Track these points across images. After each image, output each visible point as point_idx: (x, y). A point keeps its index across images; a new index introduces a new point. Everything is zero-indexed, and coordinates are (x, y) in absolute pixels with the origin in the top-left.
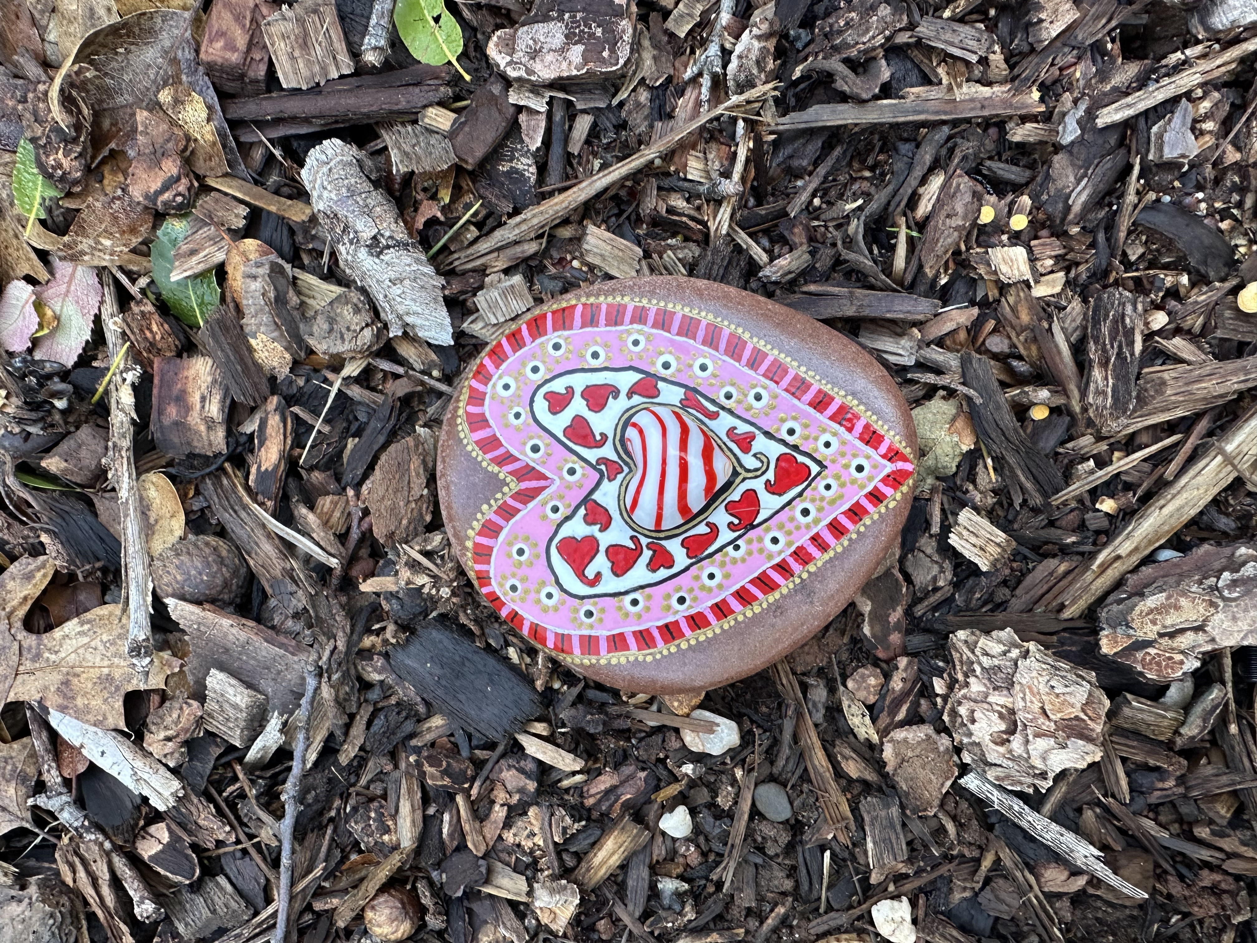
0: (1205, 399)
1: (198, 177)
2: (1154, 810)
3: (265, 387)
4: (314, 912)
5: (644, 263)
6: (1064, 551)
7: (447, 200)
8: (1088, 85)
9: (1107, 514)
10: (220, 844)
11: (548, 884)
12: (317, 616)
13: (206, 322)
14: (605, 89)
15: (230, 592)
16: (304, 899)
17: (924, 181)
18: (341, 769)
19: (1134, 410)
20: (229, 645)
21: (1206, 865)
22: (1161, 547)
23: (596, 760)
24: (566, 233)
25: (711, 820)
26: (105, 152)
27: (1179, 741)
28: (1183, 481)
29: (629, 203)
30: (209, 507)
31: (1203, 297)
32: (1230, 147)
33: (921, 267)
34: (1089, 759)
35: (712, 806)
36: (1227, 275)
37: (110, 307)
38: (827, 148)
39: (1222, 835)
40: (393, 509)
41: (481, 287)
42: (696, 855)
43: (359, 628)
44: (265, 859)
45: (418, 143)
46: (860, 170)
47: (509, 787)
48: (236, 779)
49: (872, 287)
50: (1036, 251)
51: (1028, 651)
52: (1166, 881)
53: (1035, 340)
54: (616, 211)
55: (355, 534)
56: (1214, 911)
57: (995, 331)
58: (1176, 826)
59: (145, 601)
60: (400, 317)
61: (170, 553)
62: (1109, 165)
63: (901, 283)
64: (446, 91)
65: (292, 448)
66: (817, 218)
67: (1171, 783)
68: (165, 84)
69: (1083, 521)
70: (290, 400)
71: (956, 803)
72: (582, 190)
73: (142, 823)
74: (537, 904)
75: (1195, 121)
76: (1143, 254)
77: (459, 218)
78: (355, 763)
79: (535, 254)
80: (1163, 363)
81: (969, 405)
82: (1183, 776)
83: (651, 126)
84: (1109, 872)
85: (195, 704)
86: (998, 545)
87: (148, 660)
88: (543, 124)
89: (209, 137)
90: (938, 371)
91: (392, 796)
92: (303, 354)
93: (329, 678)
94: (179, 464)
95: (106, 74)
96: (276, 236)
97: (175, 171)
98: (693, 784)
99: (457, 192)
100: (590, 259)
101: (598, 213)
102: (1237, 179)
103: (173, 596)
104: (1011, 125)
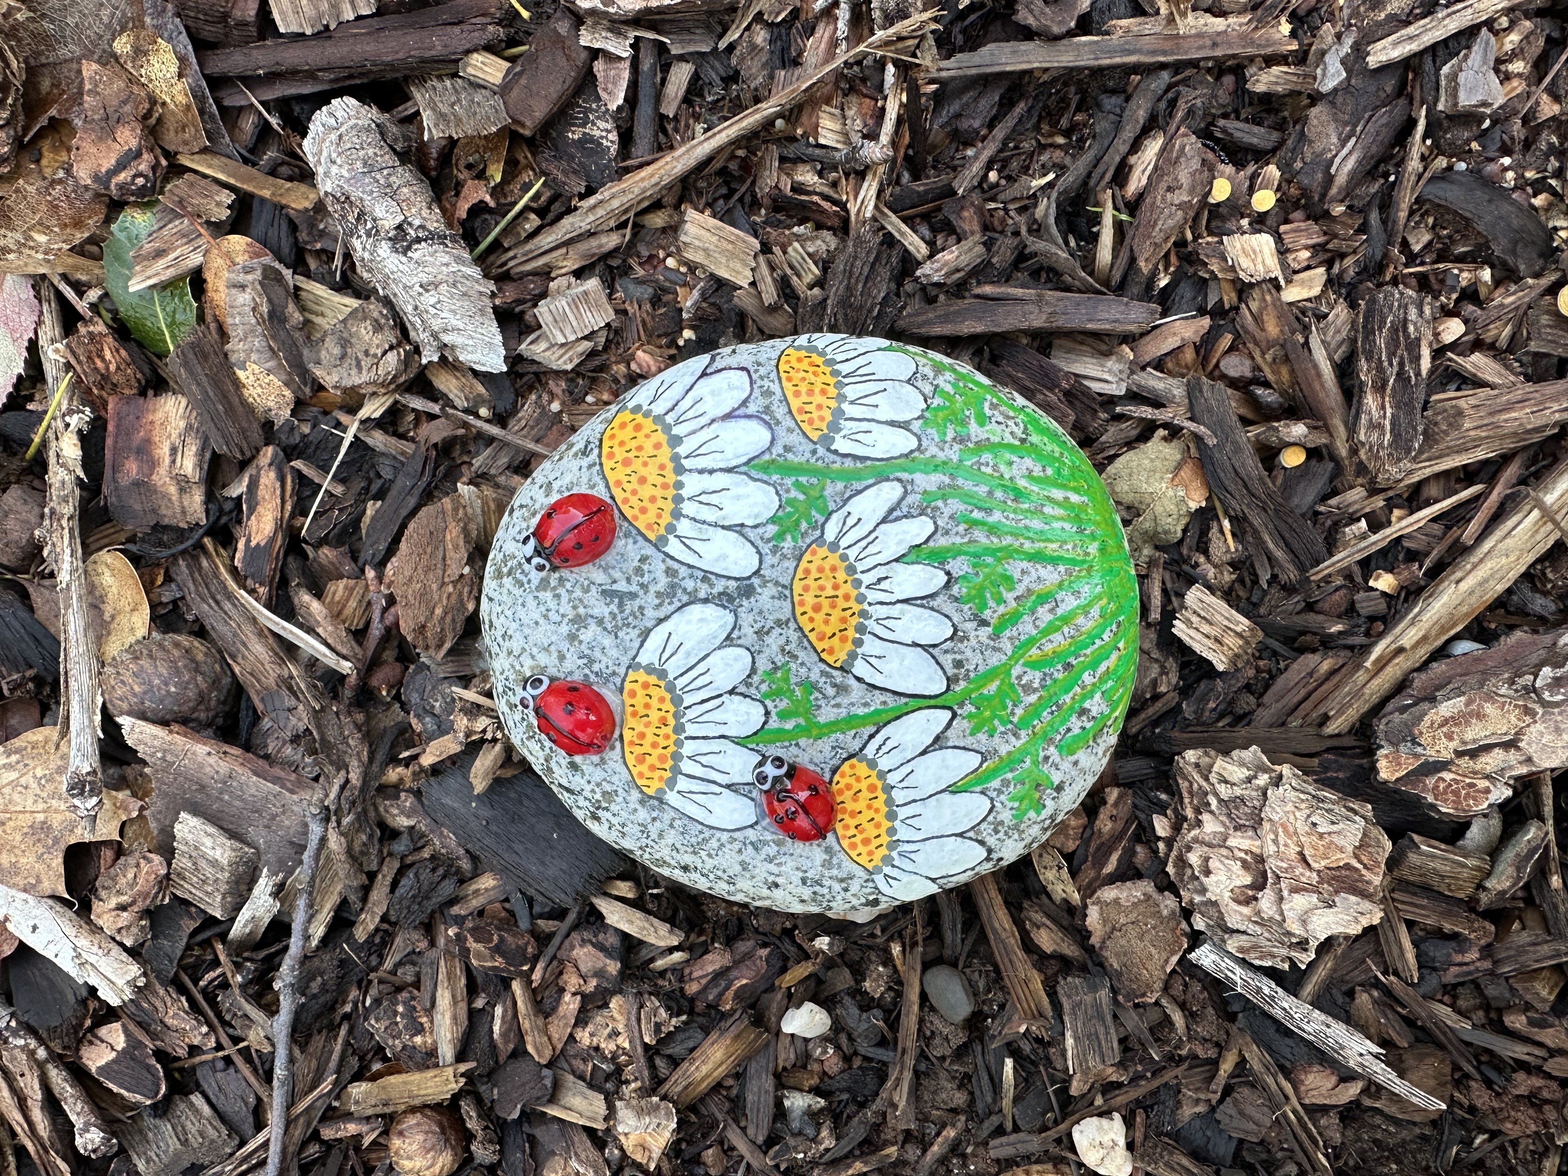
0: (1515, 434)
1: (167, 154)
2: (1451, 992)
3: (256, 435)
4: (322, 1142)
5: (761, 258)
6: (1327, 644)
7: (498, 179)
8: (1355, 13)
9: (1384, 594)
10: (194, 1050)
11: (634, 1102)
12: (323, 739)
13: (177, 347)
14: (709, 28)
15: (208, 709)
16: (309, 1124)
17: (1136, 146)
18: (357, 948)
19: (1421, 452)
20: (206, 781)
21: (1522, 1065)
22: (1457, 637)
23: (701, 933)
24: (658, 220)
25: (855, 1011)
26: (43, 121)
27: (1484, 898)
28: (1487, 545)
29: (742, 180)
30: (183, 598)
31: (1511, 299)
32: (1545, 97)
33: (1133, 260)
34: (1365, 922)
35: (857, 992)
36: (1543, 269)
37: (50, 329)
38: (1006, 104)
39: (1542, 1024)
40: (423, 595)
41: (544, 295)
42: (835, 1060)
43: (380, 756)
44: (255, 1070)
45: (459, 100)
46: (1051, 135)
47: (583, 970)
48: (216, 963)
49: (1068, 289)
50: (1287, 239)
51: (1280, 777)
52: (1468, 1088)
53: (1287, 359)
54: (724, 191)
55: (376, 631)
56: (1533, 1127)
57: (1232, 349)
58: (1481, 1013)
59: (91, 721)
60: (435, 336)
61: (126, 656)
62: (1384, 121)
63: (1106, 282)
64: (495, 32)
65: (293, 516)
66: (993, 199)
67: (1473, 955)
68: (123, 30)
69: (1352, 604)
70: (290, 452)
71: (1186, 985)
72: (677, 159)
73: (88, 1023)
74: (620, 1129)
75: (1499, 61)
76: (1430, 243)
77: (515, 203)
78: (377, 940)
79: (616, 250)
80: (1458, 389)
81: (1198, 448)
82: (1489, 945)
83: (771, 77)
84: (1393, 1075)
85: (156, 859)
86: (1239, 635)
87: (95, 800)
88: (626, 75)
89: (181, 99)
90: (1157, 404)
91: (426, 984)
92: (307, 390)
93: (339, 823)
94: (143, 540)
95: (43, 16)
96: (273, 233)
97: (134, 143)
98: (830, 963)
99: (512, 168)
100: (689, 255)
101: (700, 194)
102: (1554, 139)
103: (129, 713)
104: (1253, 70)
